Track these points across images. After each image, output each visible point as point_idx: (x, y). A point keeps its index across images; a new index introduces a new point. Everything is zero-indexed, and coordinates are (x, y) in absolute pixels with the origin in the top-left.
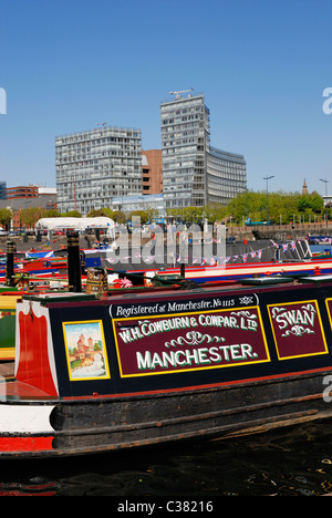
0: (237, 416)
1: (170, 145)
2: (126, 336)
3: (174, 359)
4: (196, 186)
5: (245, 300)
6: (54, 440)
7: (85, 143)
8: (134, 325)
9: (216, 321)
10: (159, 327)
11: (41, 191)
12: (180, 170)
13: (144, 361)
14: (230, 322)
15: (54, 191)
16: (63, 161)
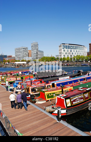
0: (82, 108)
1: (33, 50)
2: (72, 100)
3: (76, 102)
4: (37, 56)
5: (82, 94)
6: (66, 113)
7: (19, 49)
8: (72, 99)
9: (80, 97)
10: (75, 99)
11: (12, 56)
12: (34, 53)
13: (74, 103)
14: (81, 97)
15: (15, 56)
16: (16, 52)
